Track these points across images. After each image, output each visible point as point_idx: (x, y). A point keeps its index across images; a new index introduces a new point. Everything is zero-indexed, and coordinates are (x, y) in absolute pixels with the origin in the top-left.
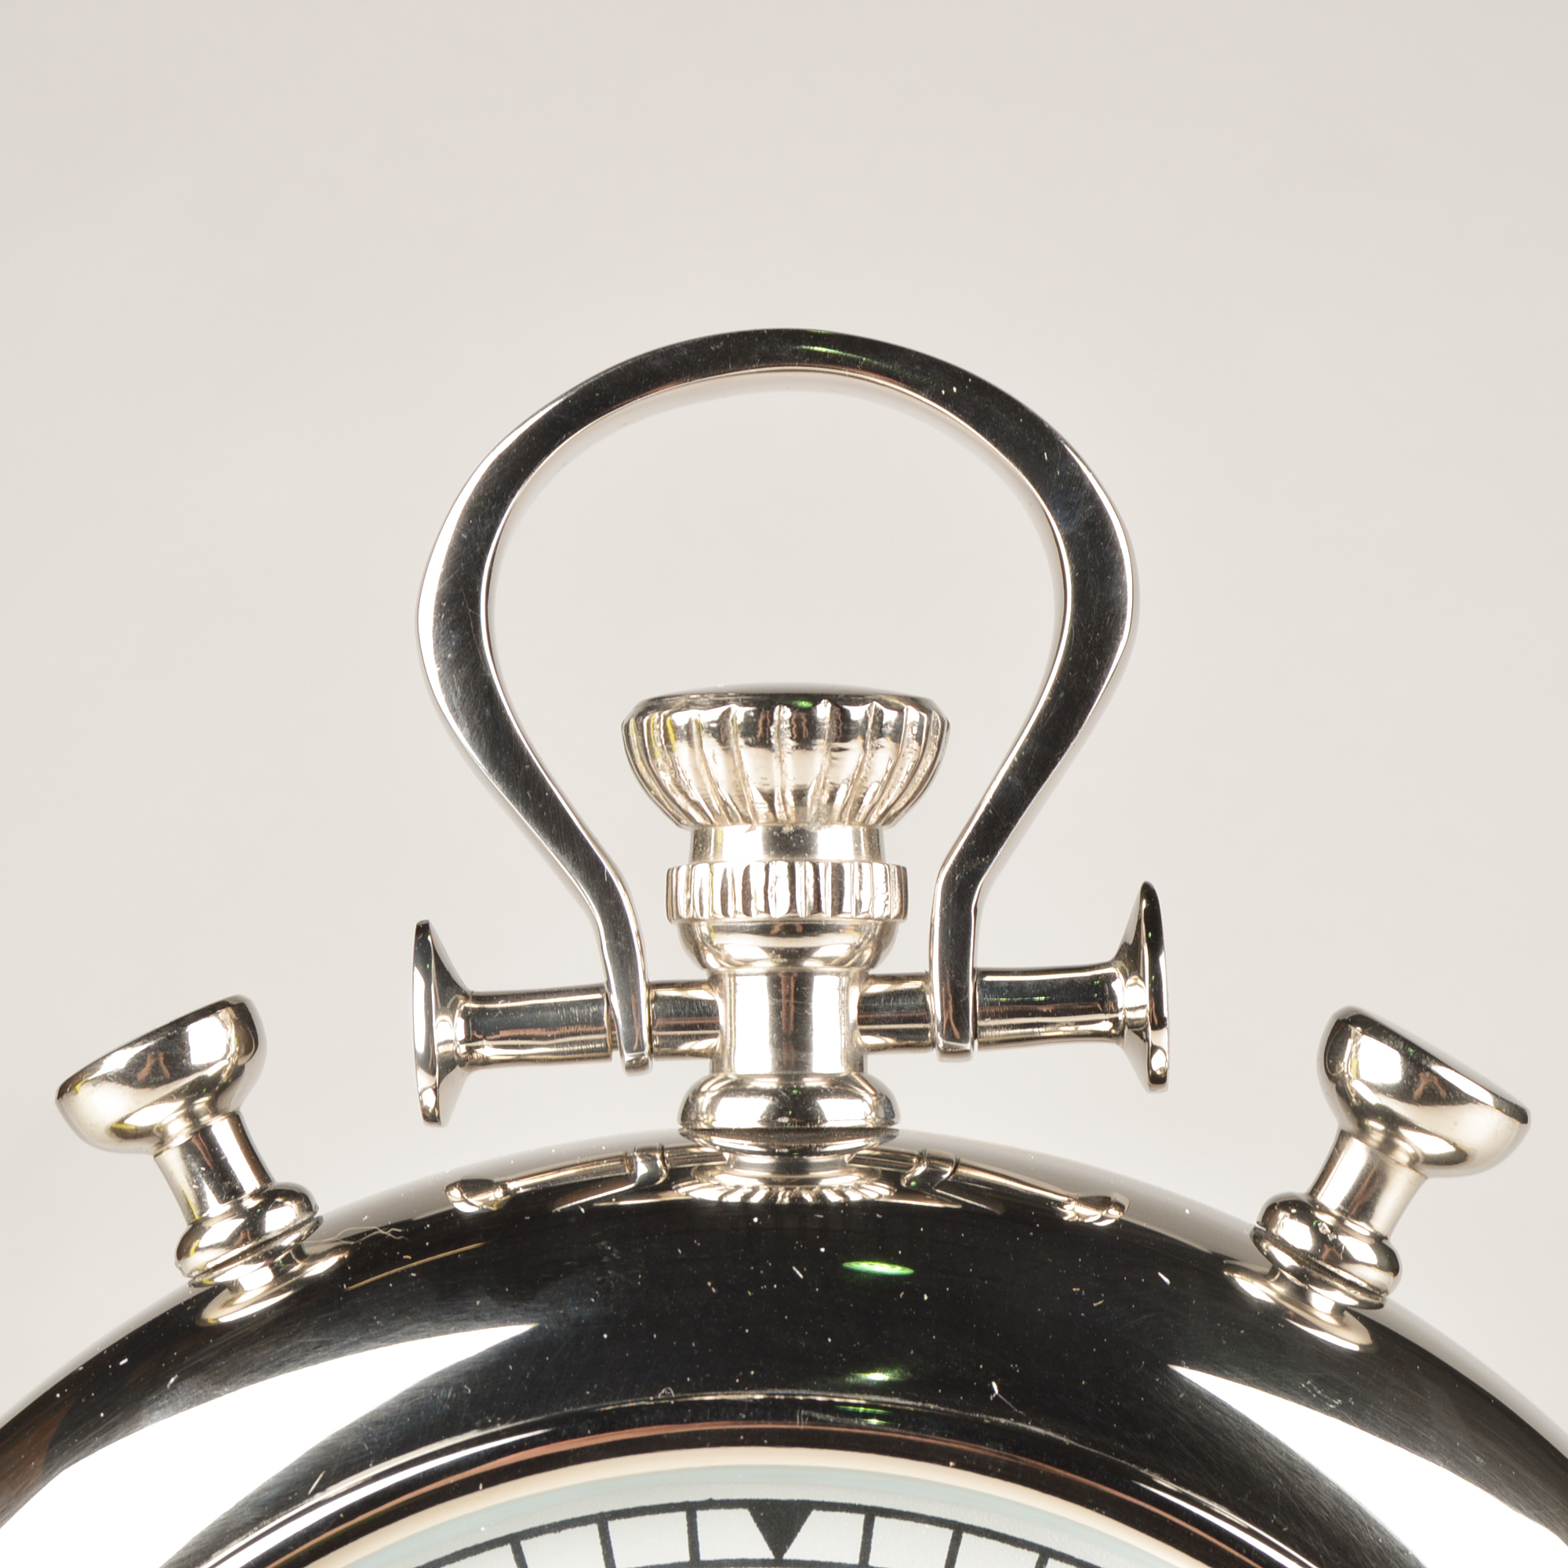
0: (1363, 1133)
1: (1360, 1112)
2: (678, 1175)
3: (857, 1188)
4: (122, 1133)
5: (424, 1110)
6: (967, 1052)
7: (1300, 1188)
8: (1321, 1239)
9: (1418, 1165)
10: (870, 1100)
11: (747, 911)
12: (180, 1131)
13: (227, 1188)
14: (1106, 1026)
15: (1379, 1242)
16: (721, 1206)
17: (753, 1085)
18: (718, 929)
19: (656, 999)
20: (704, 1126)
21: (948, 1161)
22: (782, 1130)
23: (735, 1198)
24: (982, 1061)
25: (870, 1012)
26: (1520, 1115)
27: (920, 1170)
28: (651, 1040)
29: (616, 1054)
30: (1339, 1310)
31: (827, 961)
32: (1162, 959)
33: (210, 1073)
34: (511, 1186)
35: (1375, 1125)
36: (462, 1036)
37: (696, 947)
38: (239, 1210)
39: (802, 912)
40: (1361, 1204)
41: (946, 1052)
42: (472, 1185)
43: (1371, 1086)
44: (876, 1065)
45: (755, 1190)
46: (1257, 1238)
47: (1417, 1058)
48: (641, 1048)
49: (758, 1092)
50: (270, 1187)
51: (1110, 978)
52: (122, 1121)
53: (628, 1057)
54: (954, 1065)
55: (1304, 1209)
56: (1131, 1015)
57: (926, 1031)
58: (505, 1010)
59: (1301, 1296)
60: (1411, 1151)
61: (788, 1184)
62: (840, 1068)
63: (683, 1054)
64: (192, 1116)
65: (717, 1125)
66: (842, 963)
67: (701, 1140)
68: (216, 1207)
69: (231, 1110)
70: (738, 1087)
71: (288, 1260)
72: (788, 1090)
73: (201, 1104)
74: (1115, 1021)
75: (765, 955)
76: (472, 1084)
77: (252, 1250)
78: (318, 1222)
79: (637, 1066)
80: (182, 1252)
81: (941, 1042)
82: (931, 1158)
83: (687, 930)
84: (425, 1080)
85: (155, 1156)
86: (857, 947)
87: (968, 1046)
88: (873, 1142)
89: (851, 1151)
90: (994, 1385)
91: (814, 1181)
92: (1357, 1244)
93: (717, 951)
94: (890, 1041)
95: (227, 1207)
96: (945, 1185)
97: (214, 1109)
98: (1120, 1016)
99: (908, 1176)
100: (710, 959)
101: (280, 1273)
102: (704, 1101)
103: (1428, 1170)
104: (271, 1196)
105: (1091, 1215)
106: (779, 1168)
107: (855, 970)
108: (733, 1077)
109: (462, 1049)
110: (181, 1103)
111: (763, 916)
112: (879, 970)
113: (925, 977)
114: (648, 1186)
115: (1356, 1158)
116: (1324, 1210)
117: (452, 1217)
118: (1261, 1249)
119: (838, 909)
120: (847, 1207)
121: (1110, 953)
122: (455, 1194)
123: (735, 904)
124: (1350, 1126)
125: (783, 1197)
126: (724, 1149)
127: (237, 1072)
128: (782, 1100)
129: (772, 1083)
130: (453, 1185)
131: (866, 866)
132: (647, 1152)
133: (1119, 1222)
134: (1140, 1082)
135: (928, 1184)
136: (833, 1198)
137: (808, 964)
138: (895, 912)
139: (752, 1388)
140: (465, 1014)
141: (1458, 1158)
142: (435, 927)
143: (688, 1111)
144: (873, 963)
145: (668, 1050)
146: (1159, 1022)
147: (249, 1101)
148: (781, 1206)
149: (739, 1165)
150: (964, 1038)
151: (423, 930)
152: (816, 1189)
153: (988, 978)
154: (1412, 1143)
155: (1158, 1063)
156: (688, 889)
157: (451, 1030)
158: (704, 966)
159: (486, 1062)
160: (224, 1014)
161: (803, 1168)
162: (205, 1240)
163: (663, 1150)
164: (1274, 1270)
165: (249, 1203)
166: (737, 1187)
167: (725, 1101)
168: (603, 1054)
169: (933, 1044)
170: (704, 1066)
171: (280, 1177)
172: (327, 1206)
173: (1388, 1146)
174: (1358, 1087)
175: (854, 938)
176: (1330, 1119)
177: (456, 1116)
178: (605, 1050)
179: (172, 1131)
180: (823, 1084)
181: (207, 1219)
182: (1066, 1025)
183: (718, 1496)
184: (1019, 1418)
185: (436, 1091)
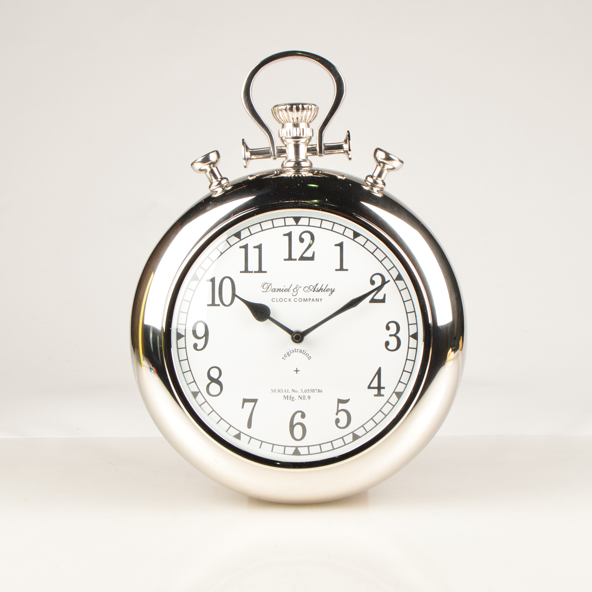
0: (380, 165)
1: (379, 163)
2: (281, 173)
3: (307, 174)
4: (200, 170)
5: (244, 166)
6: (322, 155)
7: (371, 174)
8: (374, 180)
9: (388, 170)
10: (309, 163)
11: (290, 135)
12: (209, 170)
13: (216, 177)
14: (342, 151)
15: (383, 181)
16: (287, 177)
17: (291, 160)
18: (286, 138)
19: (277, 149)
20: (284, 167)
21: (320, 171)
22: (296, 167)
23: (289, 176)
24: (324, 156)
25: (308, 150)
26: (402, 162)
27: (316, 172)
28: (277, 154)
29: (272, 157)
30: (378, 191)
31: (302, 143)
32: (350, 141)
33: (213, 161)
34: (257, 176)
35: (382, 164)
36: (250, 155)
37: (283, 141)
38: (217, 181)
39: (298, 135)
40: (380, 175)
41: (320, 155)
42: (251, 176)
43: (382, 159)
44: (309, 158)
45: (292, 175)
46: (365, 181)
47: (387, 154)
48: (275, 156)
49: (292, 161)
50: (222, 177)
51: (343, 144)
52: (200, 168)
53: (273, 157)
54: (321, 158)
55: (372, 177)
56: (346, 150)
57: (316, 153)
58: (256, 151)
59: (372, 189)
60: (387, 168)
61: (297, 174)
62: (304, 158)
63: (281, 157)
64: (210, 167)
65: (286, 166)
66: (304, 143)
67: (284, 168)
68: (214, 180)
69: (216, 166)
70: (289, 161)
71: (225, 188)
72: (297, 161)
73: (212, 166)
74: (344, 151)
75: (293, 142)
76: (251, 162)
77: (220, 186)
78: (229, 182)
79: (275, 159)
80: (210, 187)
81: (319, 154)
82: (318, 170)
83: (282, 139)
84: (244, 161)
85: (205, 173)
86: (306, 141)
87: (323, 154)
88: (309, 168)
89: (306, 170)
90: (326, 199)
91: (301, 173)
92: (379, 181)
93: (286, 141)
94: (312, 154)
95: (216, 180)
96: (320, 174)
97: (214, 166)
98: (344, 150)
99: (315, 172)
100: (285, 143)
101: (223, 189)
102: (284, 163)
103: (389, 171)
104: (222, 179)
105: (341, 178)
106: (296, 172)
107: (306, 144)
108: (289, 159)
109: (250, 157)
110: (209, 165)
111: (292, 136)
112: (309, 144)
113: (316, 145)
114: (276, 175)
115: (379, 169)
116: (375, 177)
117: (248, 180)
118: (366, 182)
119: (303, 135)
120: (306, 177)
121: (343, 140)
122: (249, 177)
123: (288, 134)
124: (378, 164)
125: (296, 176)
126: (288, 170)
127: (217, 161)
128: (296, 162)
129: (294, 160)
130: (248, 176)
131: (307, 128)
132: (276, 171)
133: (346, 179)
134: (348, 159)
135: (318, 173)
136: (304, 176)
137: (299, 143)
138: (312, 135)
139: (293, 200)
140: (250, 152)
141: (394, 169)
142: (245, 139)
143: (282, 165)
144: (309, 143)
145: (279, 156)
146: (350, 150)
147: (219, 165)
148: (296, 177)
149: (290, 171)
150: (322, 153)
151: (243, 140)
152: (301, 174)
153: (326, 145)
154: (387, 167)
155: (350, 156)
156: (282, 133)
157: (248, 154)
158: (284, 144)
159: (253, 159)
160: (215, 152)
161: (299, 172)
162: (212, 185)
163: (279, 170)
164: (367, 186)
165: (219, 180)
166: (290, 174)
167: (288, 163)
168: (270, 157)
169: (318, 154)
170: (285, 158)
171: (223, 176)
172: (230, 180)
173: (383, 167)
174: (379, 159)
175: (306, 139)
176: (375, 163)
177: (248, 167)
178: (270, 156)
179: (207, 170)
180: (302, 160)
181: (213, 182)
182: (337, 151)
183: (288, 216)
184: (330, 204)
185: (246, 163)
